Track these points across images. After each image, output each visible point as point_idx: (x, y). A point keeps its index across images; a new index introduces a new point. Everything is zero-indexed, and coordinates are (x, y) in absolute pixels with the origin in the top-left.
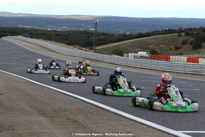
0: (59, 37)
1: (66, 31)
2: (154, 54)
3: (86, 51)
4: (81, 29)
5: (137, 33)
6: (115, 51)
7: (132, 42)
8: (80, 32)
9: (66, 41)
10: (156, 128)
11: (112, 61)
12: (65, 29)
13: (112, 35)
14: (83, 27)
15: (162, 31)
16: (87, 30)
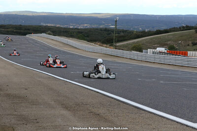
0: (81, 34)
1: (87, 29)
2: (172, 50)
3: (106, 47)
4: (101, 27)
5: (155, 30)
6: (134, 47)
7: (151, 39)
8: (101, 30)
9: (87, 38)
11: (132, 57)
12: (86, 27)
13: (132, 32)
14: (104, 24)
15: (180, 27)
16: (107, 27)
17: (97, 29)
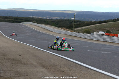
0: (53, 23)
1: (57, 20)
2: (108, 33)
3: (69, 31)
4: (66, 18)
5: (98, 21)
6: (86, 31)
7: (96, 26)
8: (66, 20)
9: (57, 25)
10: (109, 76)
11: (84, 37)
12: (57, 18)
13: (84, 22)
14: (67, 17)
15: (113, 20)
16: (69, 19)
17: (63, 20)
